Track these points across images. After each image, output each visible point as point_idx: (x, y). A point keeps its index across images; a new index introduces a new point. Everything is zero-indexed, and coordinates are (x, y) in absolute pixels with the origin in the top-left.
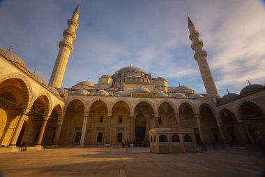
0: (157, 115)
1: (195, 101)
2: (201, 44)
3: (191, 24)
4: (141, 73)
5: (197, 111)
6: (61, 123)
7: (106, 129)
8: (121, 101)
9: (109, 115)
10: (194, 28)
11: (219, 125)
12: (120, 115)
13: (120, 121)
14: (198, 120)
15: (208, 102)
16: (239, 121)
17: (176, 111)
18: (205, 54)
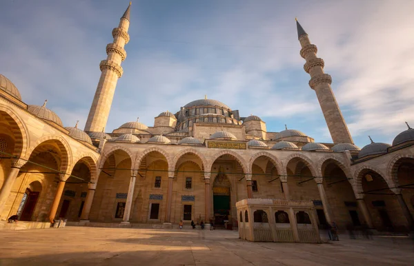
0: (249, 177)
1: (314, 154)
2: (320, 63)
3: (302, 33)
4: (222, 109)
5: (318, 172)
6: (94, 186)
7: (164, 197)
8: (189, 154)
9: (171, 175)
10: (307, 39)
11: (358, 196)
12: (188, 175)
13: (189, 185)
14: (321, 187)
15: (336, 157)
16: (394, 190)
17: (282, 171)
18: (327, 80)
